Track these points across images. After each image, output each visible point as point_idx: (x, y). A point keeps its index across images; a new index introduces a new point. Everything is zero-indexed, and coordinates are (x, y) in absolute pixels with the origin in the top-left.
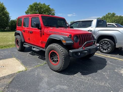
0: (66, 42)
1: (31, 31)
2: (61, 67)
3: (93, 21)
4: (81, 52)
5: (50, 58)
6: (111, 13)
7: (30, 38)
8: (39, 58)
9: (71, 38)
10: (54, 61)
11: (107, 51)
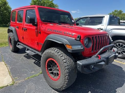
0: (72, 48)
1: (25, 28)
2: (63, 86)
3: (104, 17)
4: (96, 64)
5: (48, 69)
6: (118, 11)
7: (24, 37)
8: (34, 63)
9: (80, 40)
10: (52, 73)
11: (121, 55)
